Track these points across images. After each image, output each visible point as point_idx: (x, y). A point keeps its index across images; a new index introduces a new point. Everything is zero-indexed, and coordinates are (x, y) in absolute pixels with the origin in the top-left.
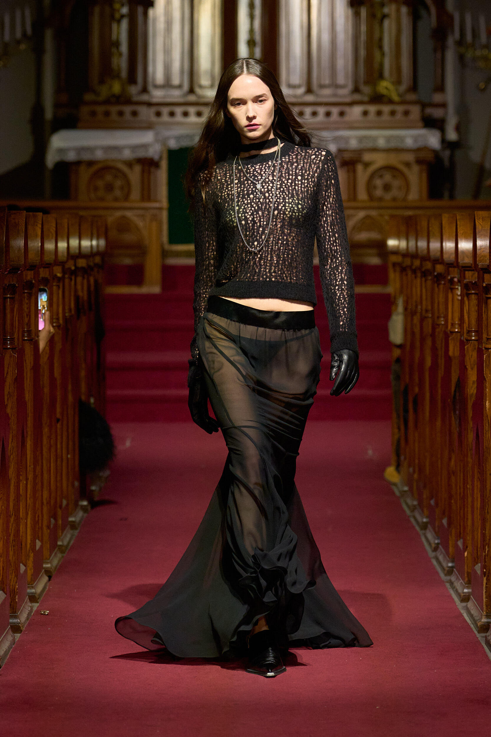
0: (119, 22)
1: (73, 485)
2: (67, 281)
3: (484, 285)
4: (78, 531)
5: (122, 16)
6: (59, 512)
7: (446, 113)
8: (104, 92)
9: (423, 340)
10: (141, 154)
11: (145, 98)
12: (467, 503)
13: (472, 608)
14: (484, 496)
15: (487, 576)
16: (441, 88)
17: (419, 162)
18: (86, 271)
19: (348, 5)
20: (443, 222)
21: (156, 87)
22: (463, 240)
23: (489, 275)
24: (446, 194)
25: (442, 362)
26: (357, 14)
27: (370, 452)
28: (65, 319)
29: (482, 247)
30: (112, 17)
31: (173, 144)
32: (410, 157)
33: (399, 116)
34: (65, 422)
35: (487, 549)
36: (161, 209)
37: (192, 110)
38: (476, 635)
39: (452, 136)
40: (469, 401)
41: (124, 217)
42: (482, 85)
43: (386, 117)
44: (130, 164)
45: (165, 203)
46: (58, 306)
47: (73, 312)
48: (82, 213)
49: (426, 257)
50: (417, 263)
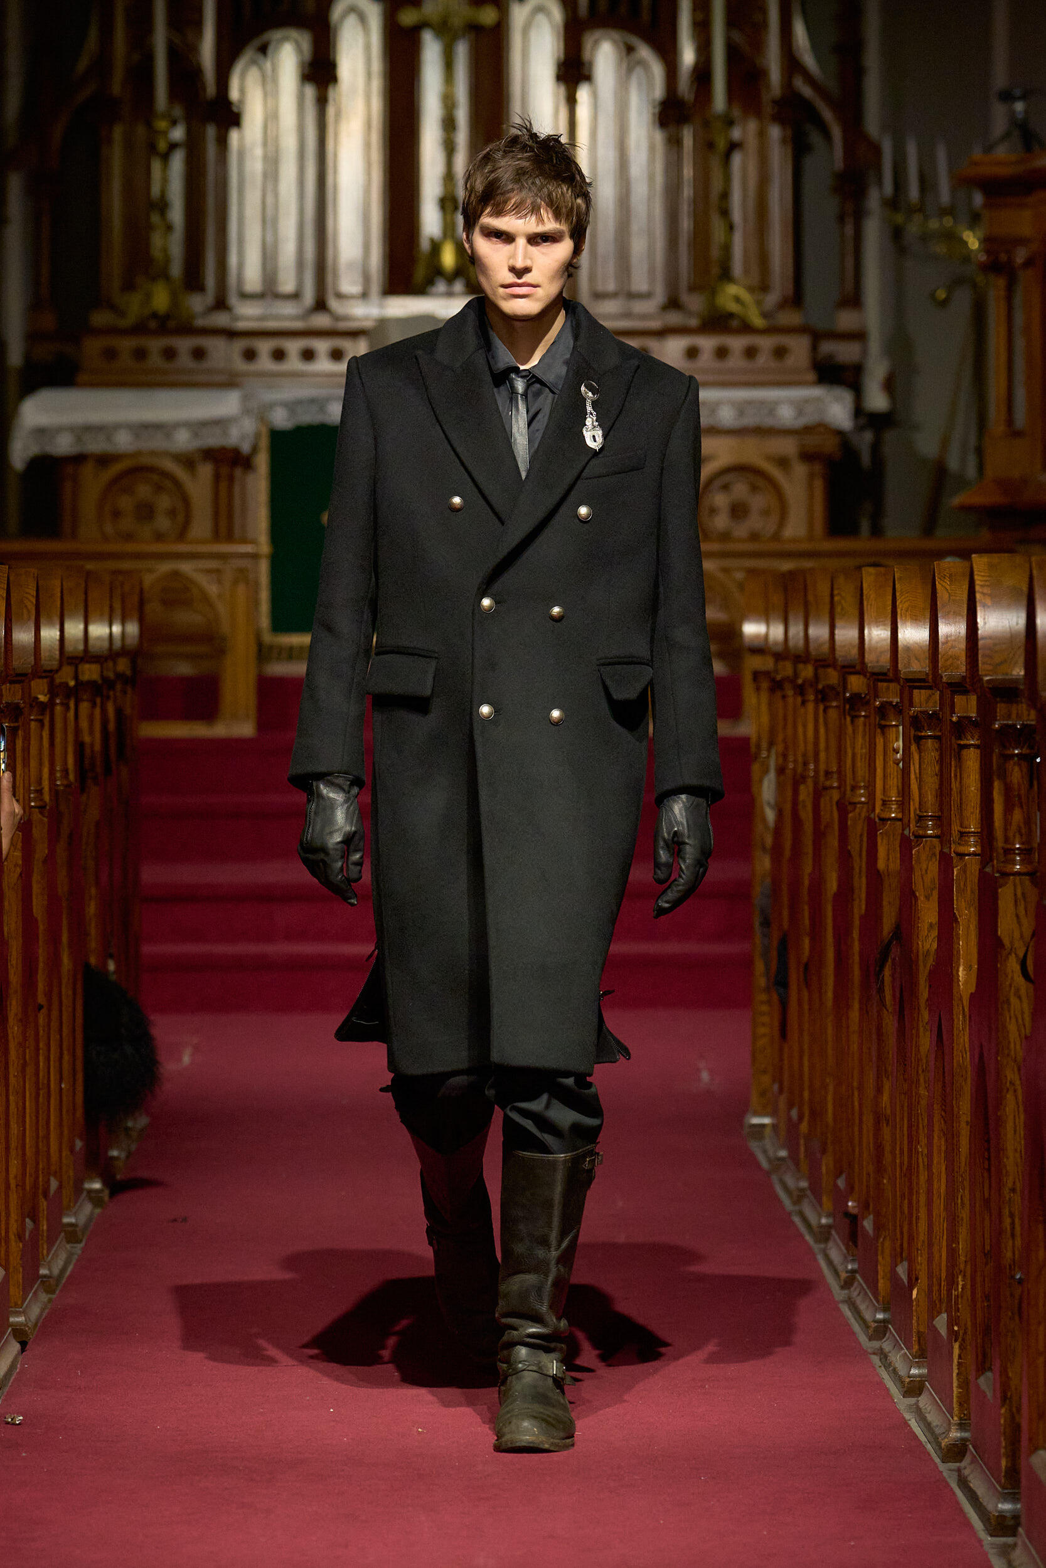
0: (166, 157)
1: (72, 1150)
2: (58, 709)
3: (954, 719)
4: (82, 1245)
5: (173, 146)
6: (43, 1204)
7: (865, 352)
8: (134, 307)
9: (819, 835)
10: (213, 440)
11: (221, 320)
12: (917, 1184)
13: (929, 1409)
14: (953, 1170)
15: (960, 1339)
16: (853, 300)
17: (807, 456)
18: (97, 690)
19: (654, 122)
20: (865, 586)
21: (244, 296)
22: (909, 624)
23: (964, 697)
24: (865, 525)
25: (861, 883)
26: (674, 142)
27: (705, 1076)
28: (55, 792)
29: (949, 639)
30: (152, 148)
31: (281, 419)
32: (788, 447)
33: (763, 360)
34: (55, 1013)
35: (961, 1283)
36: (255, 556)
37: (322, 346)
38: (937, 1468)
39: (877, 400)
40: (921, 968)
41: (176, 574)
42: (941, 294)
43: (736, 361)
44: (188, 461)
45: (264, 546)
46: (41, 764)
47: (72, 777)
48: (90, 566)
49: (827, 660)
50: (807, 672)
